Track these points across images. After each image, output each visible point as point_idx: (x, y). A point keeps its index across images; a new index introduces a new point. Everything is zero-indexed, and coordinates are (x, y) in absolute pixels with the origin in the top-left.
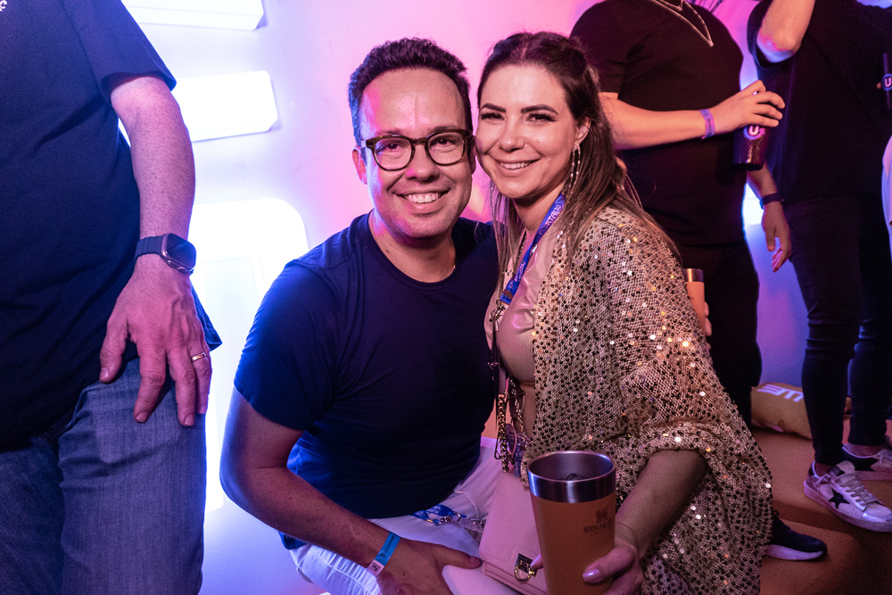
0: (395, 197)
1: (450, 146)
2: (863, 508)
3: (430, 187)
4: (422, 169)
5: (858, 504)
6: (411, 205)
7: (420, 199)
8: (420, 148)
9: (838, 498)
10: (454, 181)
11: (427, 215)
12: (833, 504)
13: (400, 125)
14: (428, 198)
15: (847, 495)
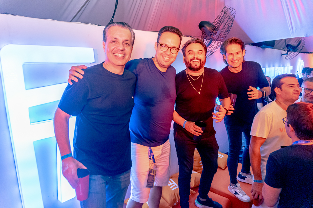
0: (161, 56)
1: (174, 50)
2: (242, 196)
3: (169, 56)
4: (169, 53)
5: (241, 195)
6: (164, 58)
7: (166, 58)
8: (169, 49)
9: (236, 193)
10: (173, 57)
11: (166, 62)
12: (235, 194)
13: (167, 44)
14: (167, 58)
15: (238, 192)
